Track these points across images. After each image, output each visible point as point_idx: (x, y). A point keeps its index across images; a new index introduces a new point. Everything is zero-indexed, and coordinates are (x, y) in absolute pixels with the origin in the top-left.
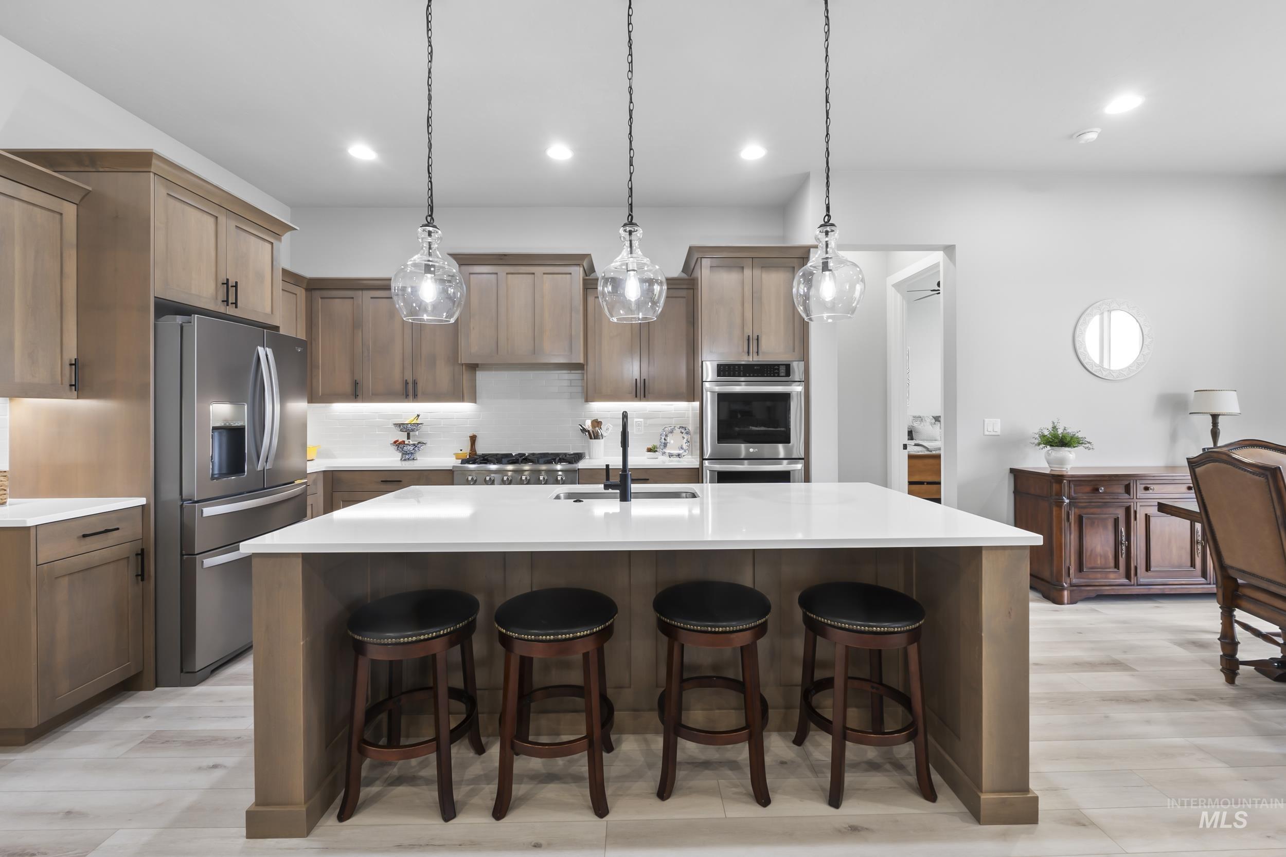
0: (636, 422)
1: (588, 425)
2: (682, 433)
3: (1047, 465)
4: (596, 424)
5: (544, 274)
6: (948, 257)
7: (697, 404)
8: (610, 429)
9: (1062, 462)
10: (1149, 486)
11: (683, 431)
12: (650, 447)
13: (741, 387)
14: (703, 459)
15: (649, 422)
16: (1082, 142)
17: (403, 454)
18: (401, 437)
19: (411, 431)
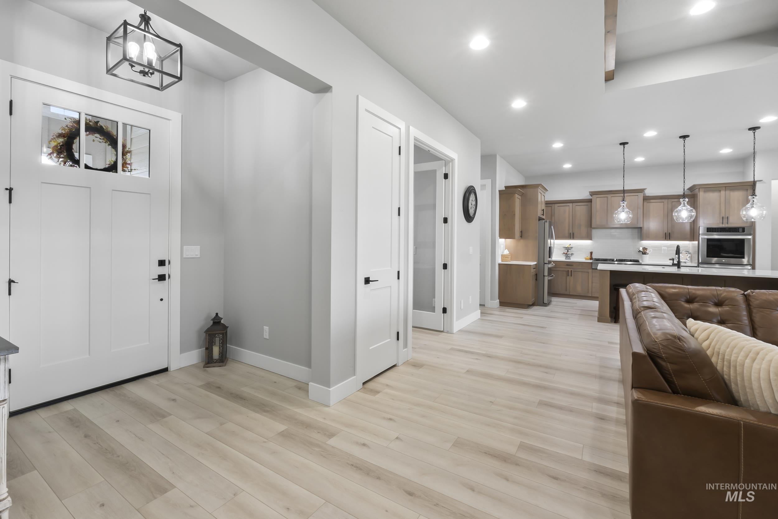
1: (641, 249)
2: (687, 253)
4: (644, 249)
7: (696, 242)
8: (652, 251)
13: (716, 236)
14: (699, 263)
17: (566, 257)
18: (566, 251)
19: (569, 249)
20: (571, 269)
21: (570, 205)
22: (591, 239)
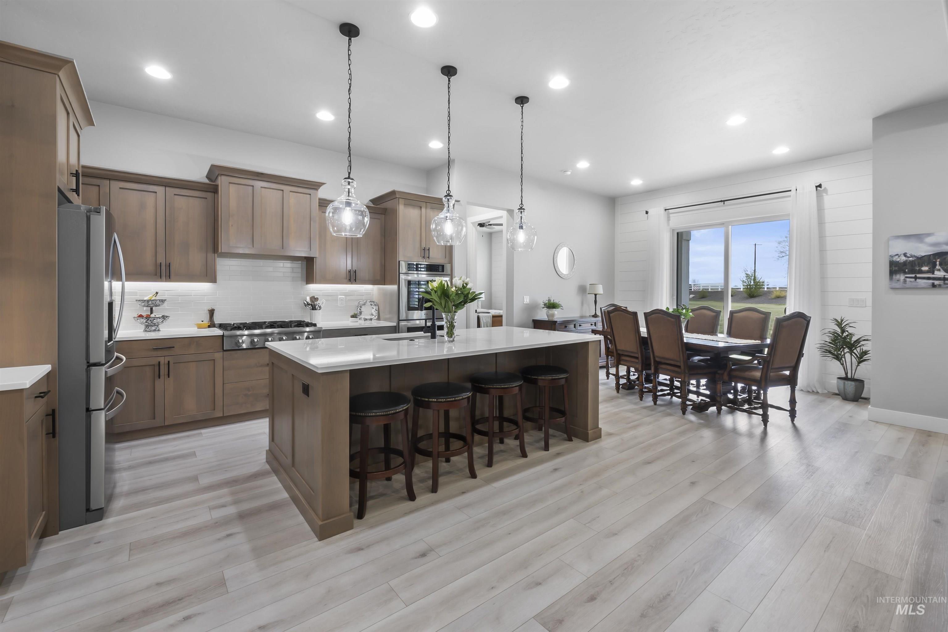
0: (340, 298)
1: (308, 299)
2: (371, 305)
3: (547, 317)
4: (313, 300)
5: (290, 191)
6: (510, 215)
7: (395, 287)
8: (324, 303)
9: (553, 315)
10: (581, 324)
11: (372, 304)
12: (352, 314)
14: (399, 320)
15: (348, 298)
16: (566, 174)
17: (147, 326)
18: (145, 311)
19: (156, 306)
20: (167, 359)
21: (160, 190)
22: (213, 280)
